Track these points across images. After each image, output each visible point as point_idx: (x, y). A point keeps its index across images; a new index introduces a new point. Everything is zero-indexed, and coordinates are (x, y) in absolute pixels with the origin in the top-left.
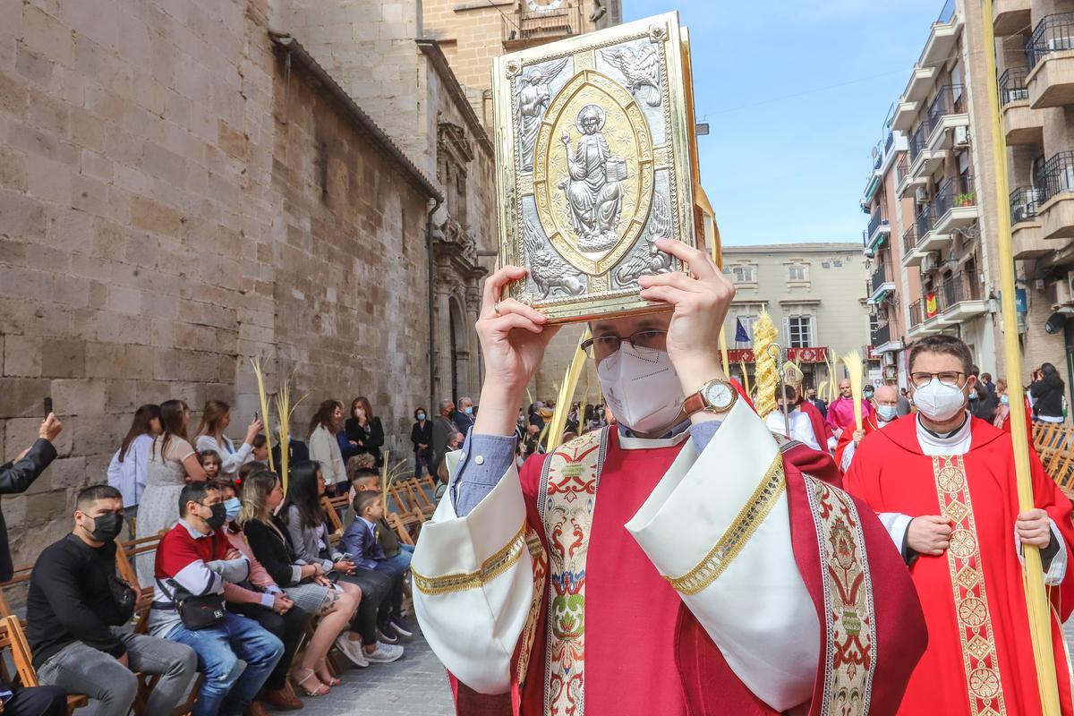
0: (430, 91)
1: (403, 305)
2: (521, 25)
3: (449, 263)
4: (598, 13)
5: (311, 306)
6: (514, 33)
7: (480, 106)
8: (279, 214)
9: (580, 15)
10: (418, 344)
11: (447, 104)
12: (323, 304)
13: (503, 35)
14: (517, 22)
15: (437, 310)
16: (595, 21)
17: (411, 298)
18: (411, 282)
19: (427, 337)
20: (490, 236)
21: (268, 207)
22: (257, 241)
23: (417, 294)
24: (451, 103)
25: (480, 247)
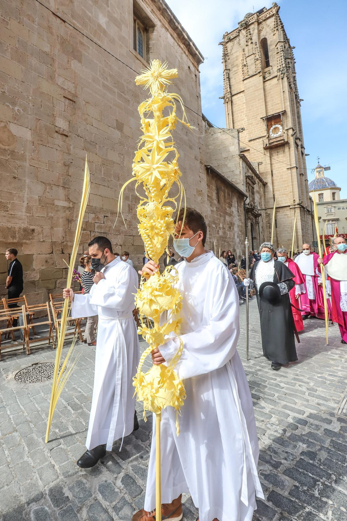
0: (243, 168)
1: (238, 226)
2: (269, 142)
3: (250, 214)
4: (293, 133)
5: (217, 228)
6: (267, 144)
7: (257, 167)
8: (209, 207)
9: (288, 135)
10: (243, 236)
11: (248, 170)
12: (219, 227)
13: (264, 145)
14: (268, 141)
15: (247, 226)
16: (293, 136)
17: (240, 224)
18: (240, 220)
19: (245, 234)
20: (262, 204)
21: (206, 206)
22: (205, 215)
23: (242, 223)
24: (249, 169)
25: (259, 208)
